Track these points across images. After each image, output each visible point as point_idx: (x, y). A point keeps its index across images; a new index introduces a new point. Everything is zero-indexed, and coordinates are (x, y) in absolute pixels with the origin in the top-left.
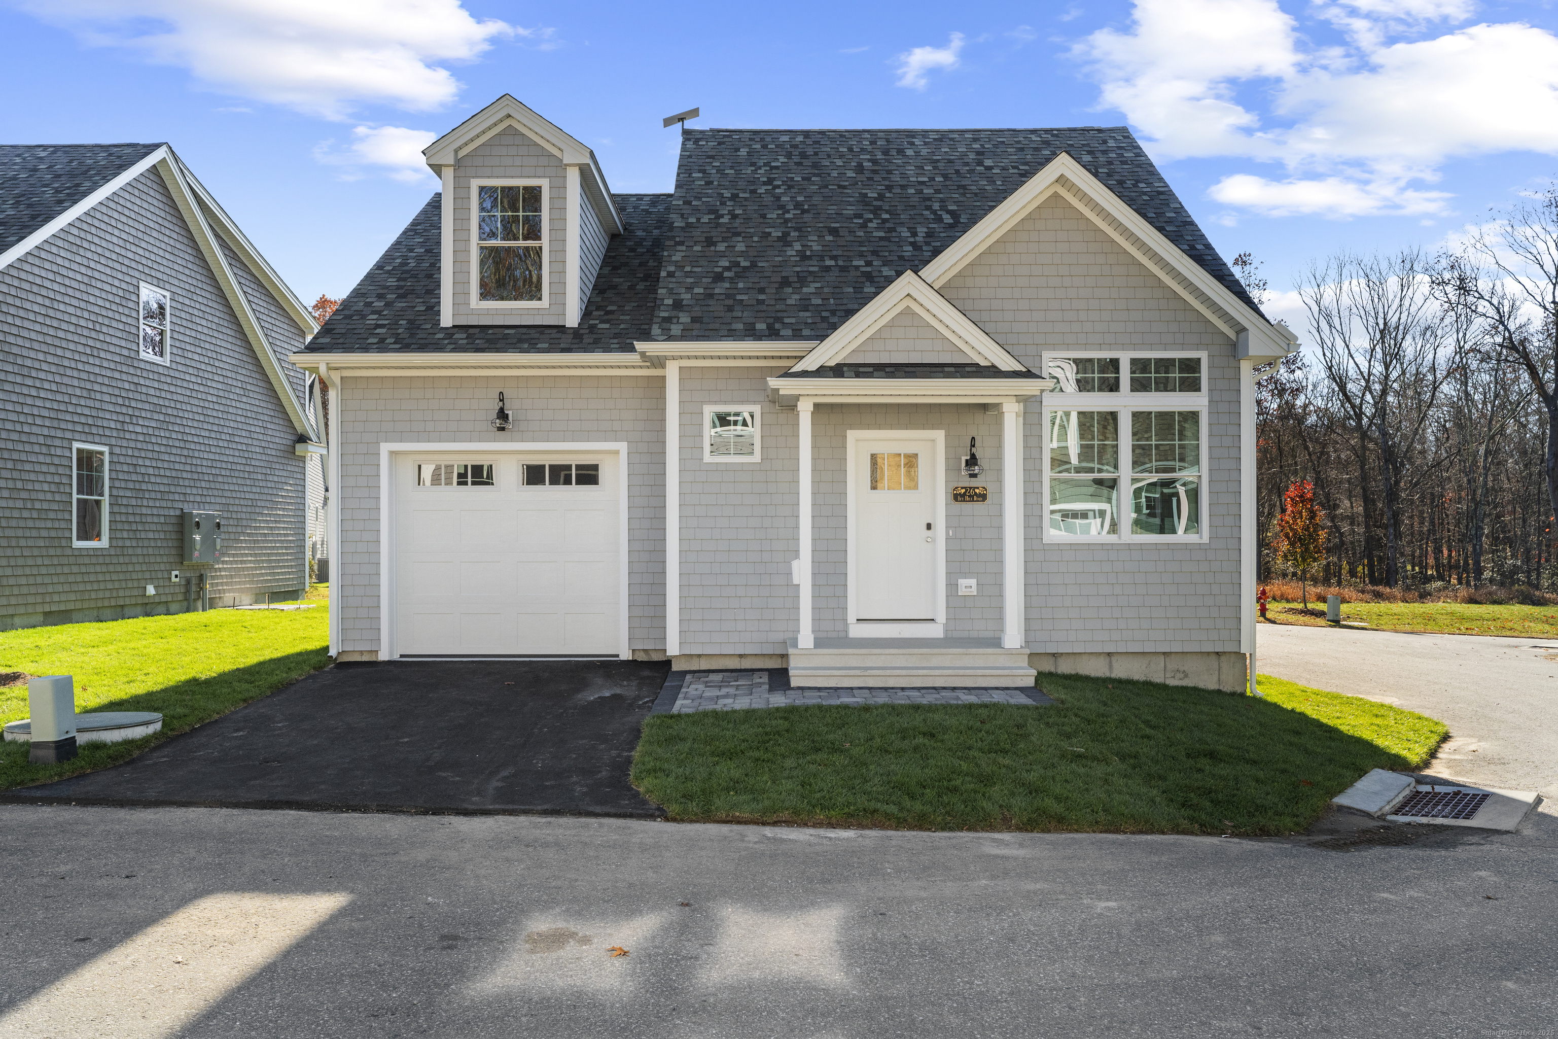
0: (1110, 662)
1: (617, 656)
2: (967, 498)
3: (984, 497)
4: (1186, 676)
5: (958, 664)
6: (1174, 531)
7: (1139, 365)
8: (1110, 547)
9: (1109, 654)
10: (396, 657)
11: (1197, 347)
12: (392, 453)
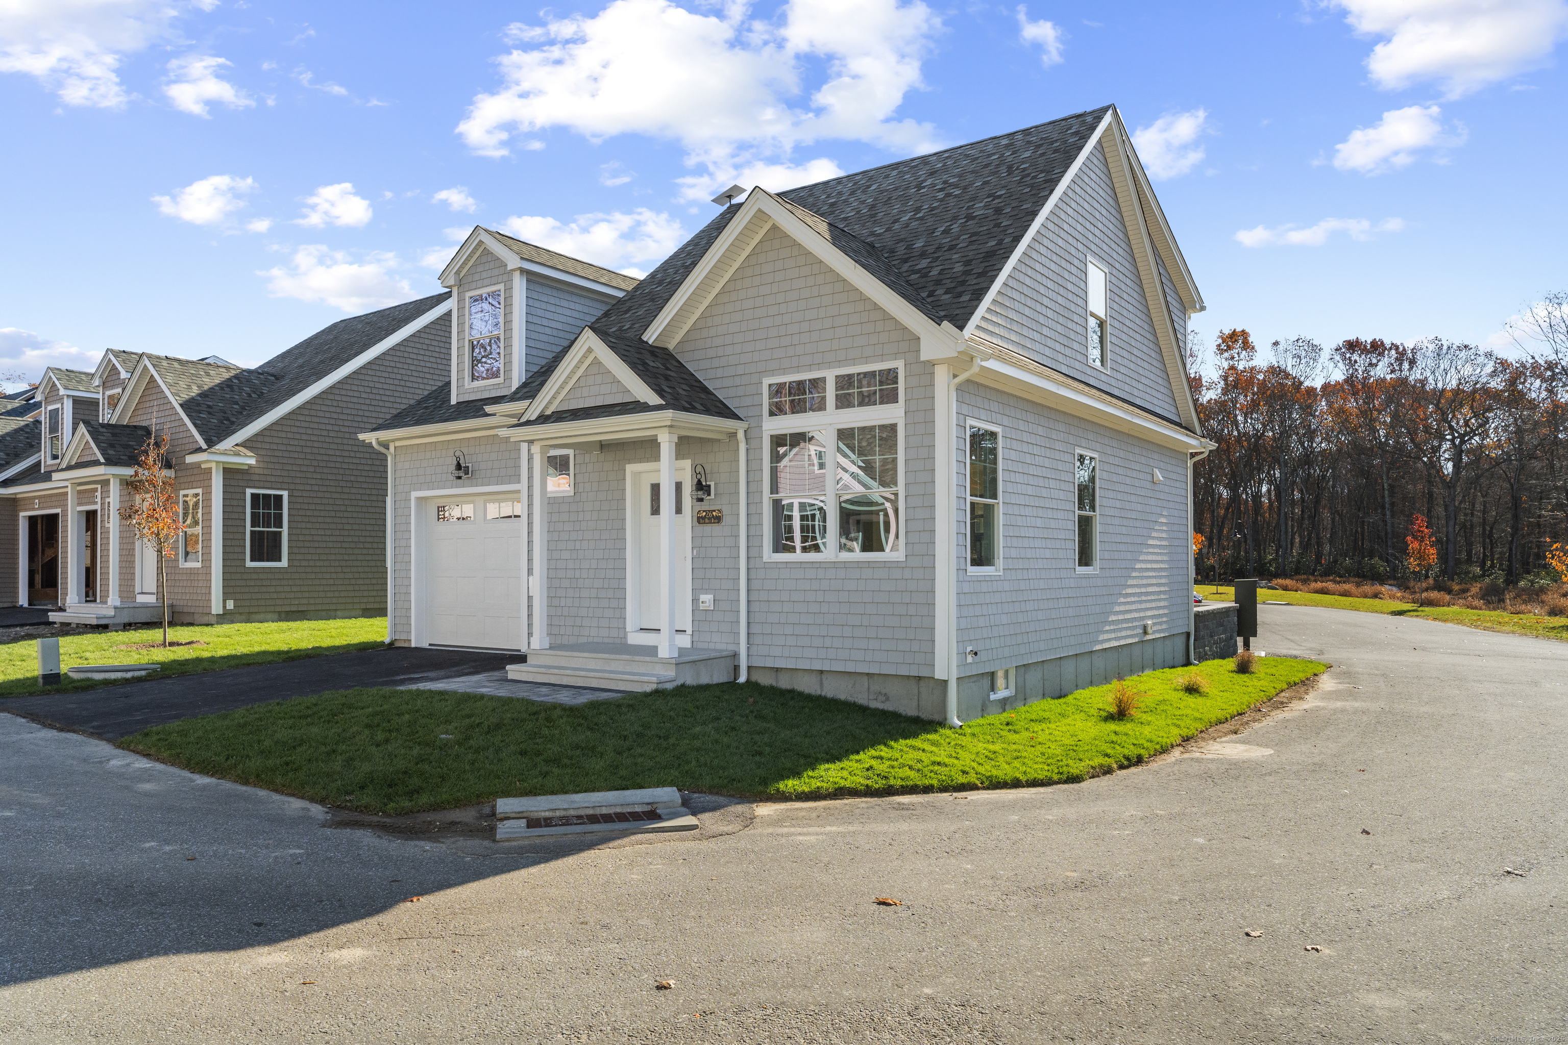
0: (821, 680)
1: (519, 651)
2: (707, 521)
3: (718, 519)
4: (887, 699)
5: (628, 669)
6: (882, 549)
7: (845, 382)
8: (818, 565)
9: (821, 672)
10: (425, 645)
11: (895, 356)
12: (419, 499)
